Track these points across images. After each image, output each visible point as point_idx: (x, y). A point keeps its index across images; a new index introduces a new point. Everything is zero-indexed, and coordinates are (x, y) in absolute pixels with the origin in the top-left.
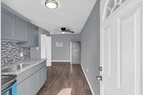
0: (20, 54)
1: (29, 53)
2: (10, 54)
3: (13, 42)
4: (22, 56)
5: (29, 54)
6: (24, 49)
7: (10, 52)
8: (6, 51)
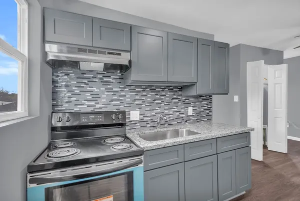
0: (188, 110)
1: (210, 109)
2: (167, 108)
3: (173, 86)
4: (192, 114)
5: (208, 111)
6: (196, 100)
7: (167, 103)
8: (162, 103)
